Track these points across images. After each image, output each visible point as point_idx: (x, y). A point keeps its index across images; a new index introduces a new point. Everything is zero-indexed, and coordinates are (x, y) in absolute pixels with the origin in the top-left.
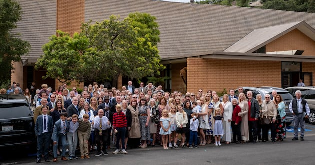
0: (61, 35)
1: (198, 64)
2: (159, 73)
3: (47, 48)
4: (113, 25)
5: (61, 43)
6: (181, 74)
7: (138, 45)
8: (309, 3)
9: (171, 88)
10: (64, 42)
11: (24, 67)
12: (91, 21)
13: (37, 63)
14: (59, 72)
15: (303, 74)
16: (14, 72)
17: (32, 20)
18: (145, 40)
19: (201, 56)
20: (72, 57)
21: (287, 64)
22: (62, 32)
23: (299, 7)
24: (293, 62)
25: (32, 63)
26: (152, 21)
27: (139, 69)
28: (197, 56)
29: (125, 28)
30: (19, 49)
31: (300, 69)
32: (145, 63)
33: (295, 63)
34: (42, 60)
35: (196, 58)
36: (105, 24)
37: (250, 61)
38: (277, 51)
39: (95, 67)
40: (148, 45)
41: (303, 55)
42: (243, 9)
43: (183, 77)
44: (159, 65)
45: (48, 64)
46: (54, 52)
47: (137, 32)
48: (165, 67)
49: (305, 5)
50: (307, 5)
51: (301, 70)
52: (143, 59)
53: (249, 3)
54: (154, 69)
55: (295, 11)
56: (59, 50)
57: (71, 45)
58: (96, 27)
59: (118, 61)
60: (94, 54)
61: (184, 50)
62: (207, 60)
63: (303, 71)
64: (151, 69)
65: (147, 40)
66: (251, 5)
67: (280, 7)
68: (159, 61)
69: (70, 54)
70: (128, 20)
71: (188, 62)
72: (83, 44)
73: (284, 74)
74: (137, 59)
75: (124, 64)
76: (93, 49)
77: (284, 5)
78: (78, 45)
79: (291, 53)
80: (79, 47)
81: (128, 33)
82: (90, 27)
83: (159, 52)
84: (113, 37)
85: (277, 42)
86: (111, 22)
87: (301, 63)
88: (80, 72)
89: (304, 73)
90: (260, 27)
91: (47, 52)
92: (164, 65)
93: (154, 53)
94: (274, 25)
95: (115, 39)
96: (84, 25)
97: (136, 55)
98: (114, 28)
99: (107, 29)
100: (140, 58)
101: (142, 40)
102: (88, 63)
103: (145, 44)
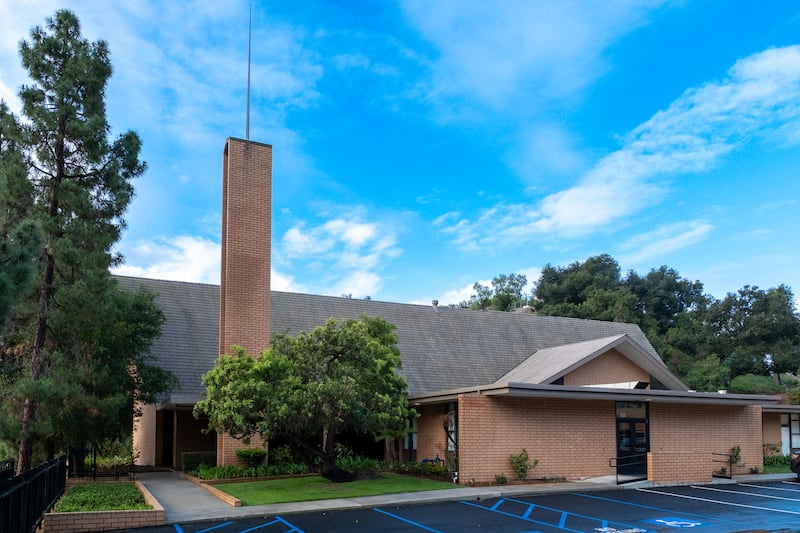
0: (241, 354)
1: (479, 405)
3: (213, 379)
4: (331, 337)
5: (239, 368)
6: (442, 422)
7: (374, 372)
8: (616, 309)
9: (415, 447)
10: (245, 367)
11: (157, 411)
12: (289, 329)
16: (138, 421)
18: (384, 363)
19: (482, 391)
20: (262, 394)
21: (623, 406)
22: (239, 347)
24: (635, 402)
25: (177, 405)
26: (388, 331)
28: (475, 392)
29: (353, 342)
31: (644, 414)
32: (387, 405)
35: (473, 395)
36: (318, 333)
39: (303, 411)
40: (390, 372)
43: (446, 428)
44: (408, 409)
47: (372, 348)
49: (610, 311)
51: (648, 416)
56: (236, 382)
57: (258, 371)
58: (302, 339)
60: (296, 388)
62: (493, 399)
65: (390, 364)
69: (259, 389)
71: (461, 402)
72: (280, 371)
74: (375, 397)
75: (354, 407)
76: (294, 380)
78: (271, 373)
79: (628, 385)
80: (272, 375)
81: (357, 350)
83: (408, 386)
85: (582, 369)
86: (329, 332)
87: (647, 404)
90: (546, 346)
93: (400, 386)
94: (568, 342)
95: (333, 360)
96: (277, 337)
97: (373, 389)
98: (335, 342)
99: (321, 343)
100: (380, 396)
101: (380, 363)
102: (290, 404)
103: (386, 370)
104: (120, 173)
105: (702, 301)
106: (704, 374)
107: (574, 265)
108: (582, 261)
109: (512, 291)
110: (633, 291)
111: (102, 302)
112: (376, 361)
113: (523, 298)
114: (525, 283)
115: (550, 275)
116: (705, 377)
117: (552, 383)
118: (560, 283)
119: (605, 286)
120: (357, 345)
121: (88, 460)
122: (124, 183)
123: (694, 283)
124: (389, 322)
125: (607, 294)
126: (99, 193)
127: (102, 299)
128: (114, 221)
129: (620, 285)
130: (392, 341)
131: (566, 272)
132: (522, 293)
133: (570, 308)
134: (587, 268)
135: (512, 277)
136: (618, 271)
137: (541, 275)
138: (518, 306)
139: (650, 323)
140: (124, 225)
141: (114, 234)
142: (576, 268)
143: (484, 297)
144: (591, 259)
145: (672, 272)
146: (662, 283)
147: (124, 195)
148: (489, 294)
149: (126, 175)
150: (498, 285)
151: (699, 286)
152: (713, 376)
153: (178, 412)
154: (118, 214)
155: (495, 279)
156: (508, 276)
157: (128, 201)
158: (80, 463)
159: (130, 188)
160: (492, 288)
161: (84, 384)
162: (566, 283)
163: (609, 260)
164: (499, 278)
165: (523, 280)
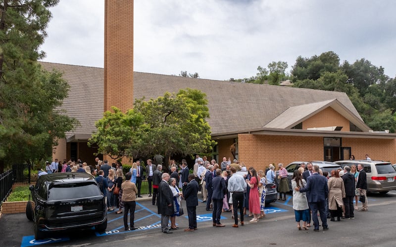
0: (116, 111)
1: (249, 140)
2: (211, 148)
3: (100, 124)
4: (166, 102)
5: (115, 119)
6: (231, 149)
7: (191, 121)
8: (336, 83)
10: (118, 119)
11: (67, 143)
12: (144, 98)
13: (90, 139)
14: (114, 149)
15: (342, 149)
16: (55, 148)
17: (75, 96)
18: (197, 116)
19: (251, 132)
20: (127, 134)
21: (328, 140)
22: (116, 108)
23: (327, 87)
24: (334, 138)
25: (79, 139)
26: (202, 98)
27: (194, 145)
28: (247, 133)
29: (179, 105)
30: (65, 126)
31: (339, 144)
32: (198, 139)
33: (336, 138)
34: (96, 136)
35: (246, 134)
36: (160, 100)
37: (296, 136)
38: (317, 127)
39: (151, 143)
40: (200, 121)
41: (342, 131)
42: (274, 87)
43: (232, 152)
44: (211, 141)
45: (102, 140)
46: (108, 129)
47: (189, 108)
48: (216, 143)
49: (332, 84)
50: (333, 84)
51: (341, 145)
52: (197, 135)
53: (279, 82)
54: (207, 145)
55: (323, 90)
56: (113, 126)
57: (125, 121)
58: (151, 103)
59: (173, 138)
60: (147, 130)
61: (226, 126)
62: (257, 136)
63: (343, 146)
64: (204, 145)
65: (200, 117)
66: (281, 84)
67: (309, 86)
68: (210, 137)
69: (125, 131)
70: (182, 97)
71: (239, 138)
72: (138, 121)
73: (326, 149)
74: (191, 135)
75: (179, 141)
76: (146, 126)
77: (313, 84)
78: (133, 122)
79: (331, 129)
80: (133, 123)
81: (182, 109)
82: (143, 103)
83: (211, 129)
84: (166, 114)
85: (313, 118)
86: (166, 99)
87: (341, 138)
88: (135, 149)
89: (344, 148)
90: (294, 105)
91: (101, 128)
92: (216, 141)
93: (206, 129)
94: (307, 103)
95: (168, 115)
96: (137, 101)
97: (190, 131)
98: (168, 105)
99: (161, 106)
100: (194, 134)
101: (195, 116)
102: (144, 140)
103: (197, 120)
104: (42, 4)
105: (384, 78)
106: (383, 120)
107: (314, 57)
108: (319, 55)
109: (280, 71)
110: (346, 72)
111: (33, 79)
112: (192, 115)
113: (286, 75)
114: (286, 67)
115: (301, 62)
116: (383, 122)
117: (293, 128)
118: (306, 67)
119: (330, 70)
120: (181, 106)
121: (26, 172)
122: (45, 10)
123: (379, 68)
124: (202, 92)
125: (331, 75)
126: (29, 16)
127: (33, 78)
128: (40, 32)
129: (339, 69)
130: (204, 103)
131: (310, 61)
132: (285, 72)
133: (310, 82)
134: (321, 59)
135: (279, 63)
136: (339, 60)
137: (296, 62)
138: (284, 80)
139: (355, 91)
140: (46, 35)
141: (40, 40)
142: (315, 59)
143: (263, 75)
144: (323, 54)
145: (368, 62)
146: (362, 68)
147: (45, 17)
148: (266, 73)
149: (46, 5)
150: (272, 68)
151: (382, 70)
152: (387, 121)
153: (80, 143)
154: (42, 28)
155: (270, 64)
156: (277, 62)
157: (48, 21)
158: (21, 173)
159: (49, 13)
160: (268, 69)
161: (23, 128)
162: (309, 67)
163: (333, 54)
164: (272, 63)
165: (285, 65)
